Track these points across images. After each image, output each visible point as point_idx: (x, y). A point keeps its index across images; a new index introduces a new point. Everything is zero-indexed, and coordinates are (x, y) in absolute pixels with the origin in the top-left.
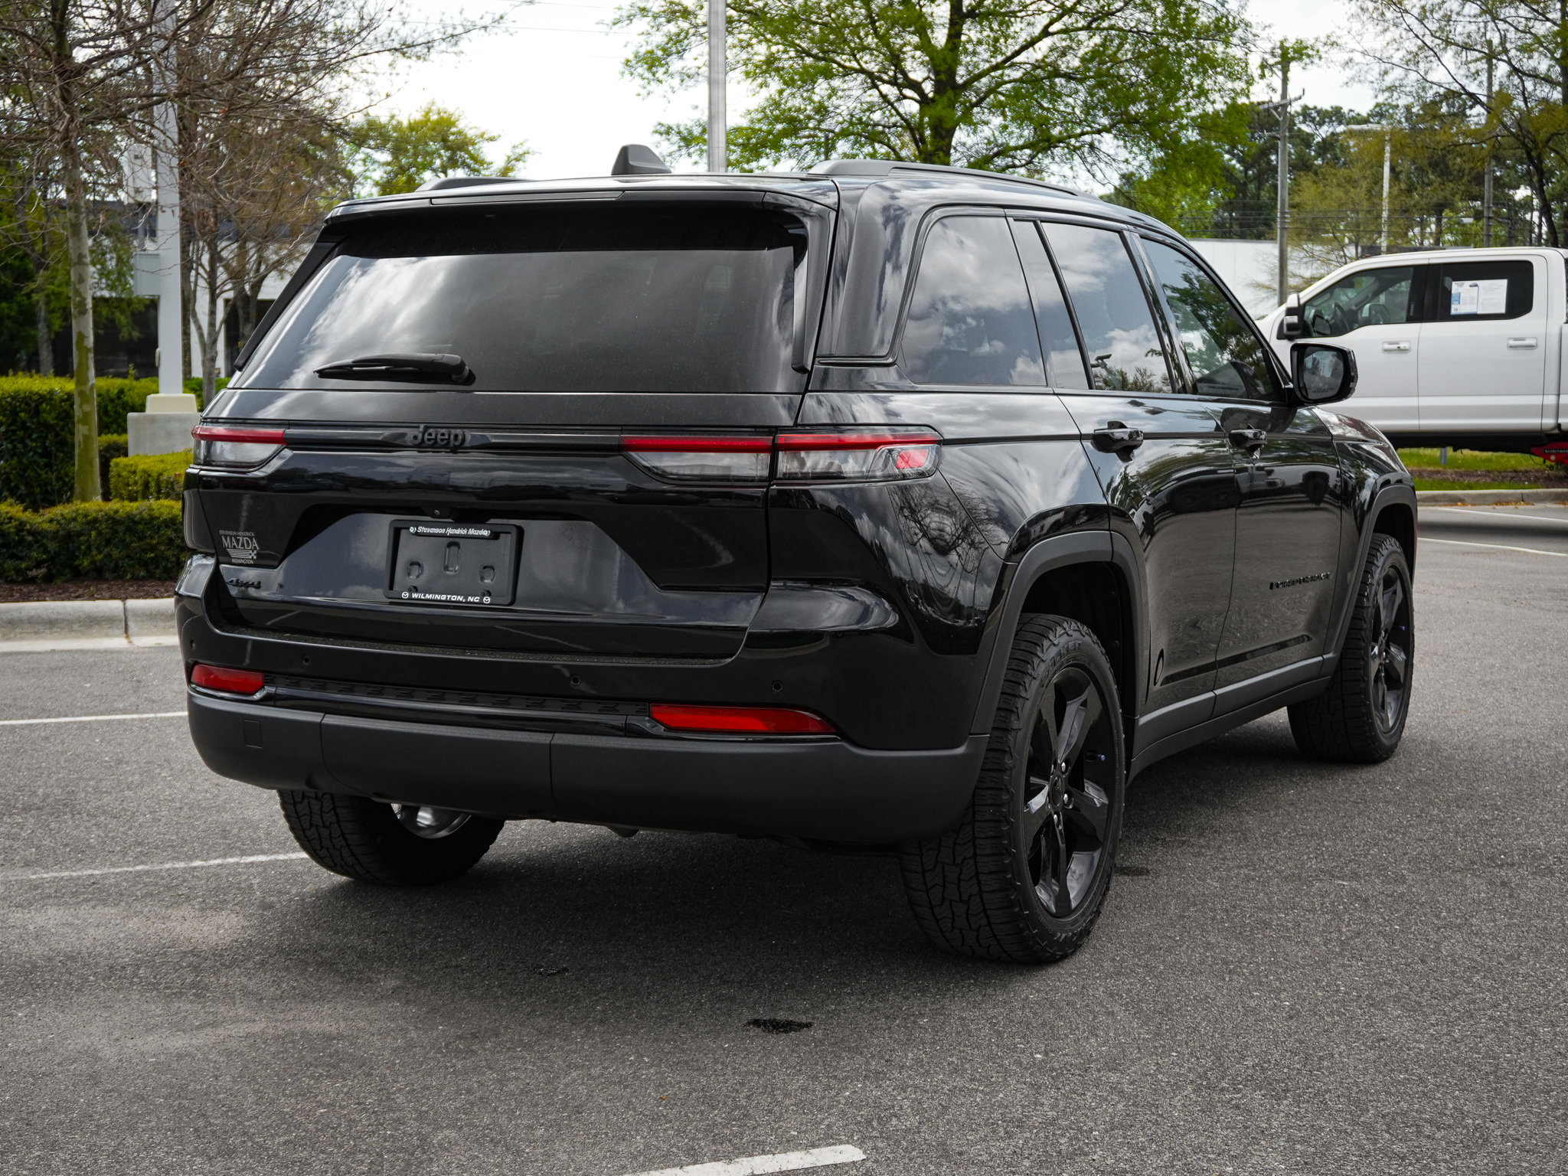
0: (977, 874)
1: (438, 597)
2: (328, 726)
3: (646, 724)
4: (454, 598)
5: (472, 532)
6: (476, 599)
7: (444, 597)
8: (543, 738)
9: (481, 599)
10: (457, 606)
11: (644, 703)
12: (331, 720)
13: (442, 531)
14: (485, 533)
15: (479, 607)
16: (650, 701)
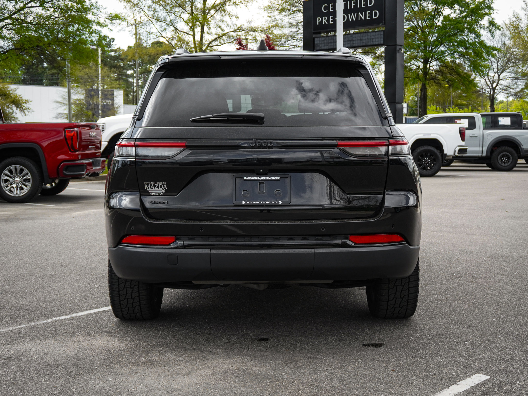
0: (409, 288)
1: (258, 202)
2: (214, 254)
3: (350, 243)
4: (266, 202)
5: (271, 178)
6: (276, 202)
7: (261, 202)
8: (311, 251)
9: (278, 202)
10: (267, 205)
11: (348, 236)
12: (213, 251)
13: (258, 178)
14: (278, 178)
15: (277, 205)
16: (349, 234)
